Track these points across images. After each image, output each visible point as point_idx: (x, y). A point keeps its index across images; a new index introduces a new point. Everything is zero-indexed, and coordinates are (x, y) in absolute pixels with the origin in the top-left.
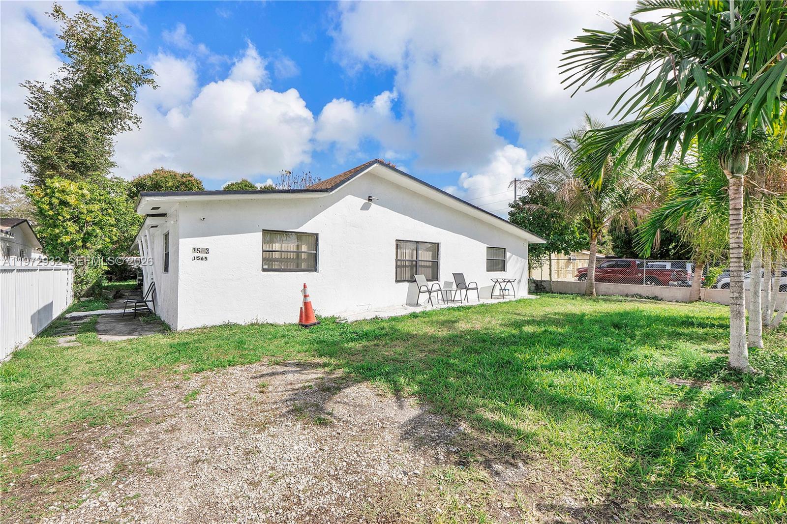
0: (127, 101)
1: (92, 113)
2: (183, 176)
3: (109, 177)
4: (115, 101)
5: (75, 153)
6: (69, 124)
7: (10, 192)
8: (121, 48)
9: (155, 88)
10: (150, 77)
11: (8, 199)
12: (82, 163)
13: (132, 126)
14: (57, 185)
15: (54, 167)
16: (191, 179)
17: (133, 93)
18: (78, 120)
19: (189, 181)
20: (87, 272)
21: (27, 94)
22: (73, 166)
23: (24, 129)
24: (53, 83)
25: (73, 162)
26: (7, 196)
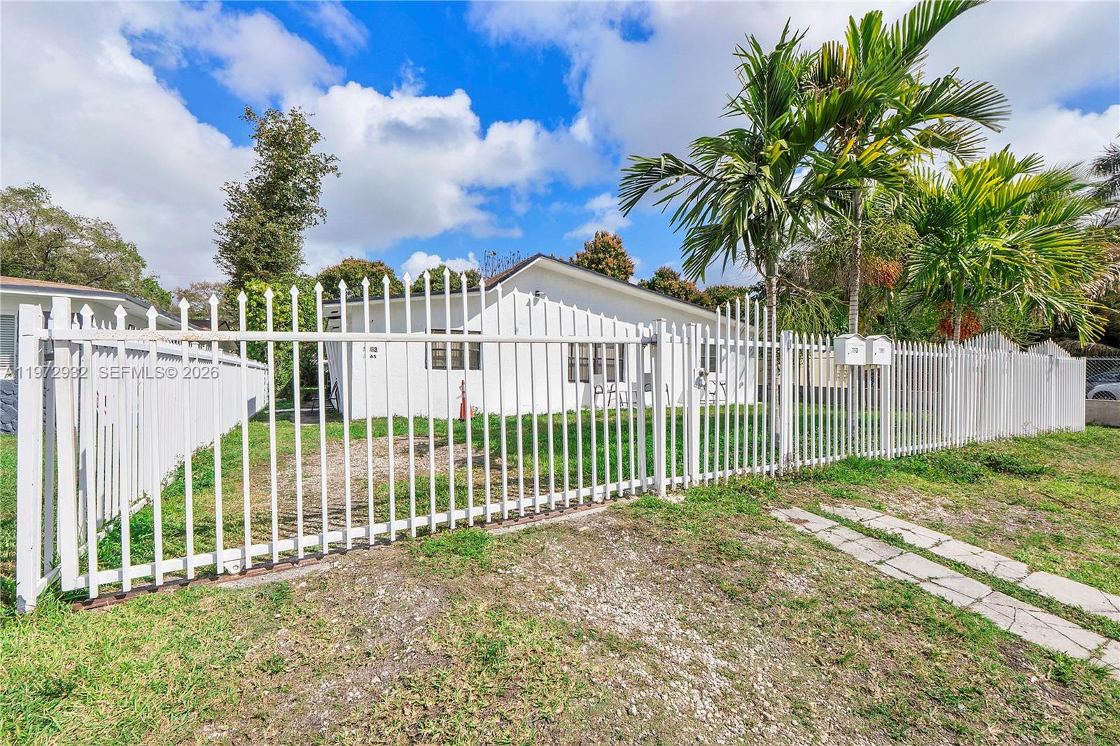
0: (313, 194)
1: (284, 209)
2: (373, 265)
3: (299, 273)
4: (302, 194)
5: (268, 253)
6: (262, 225)
7: (203, 288)
8: (306, 138)
9: (338, 175)
10: (333, 164)
11: (201, 296)
12: (274, 263)
13: (320, 220)
14: (254, 287)
15: (251, 269)
16: (380, 268)
17: (318, 184)
18: (270, 219)
19: (379, 270)
20: (280, 372)
21: (226, 197)
22: (267, 266)
23: (225, 232)
24: (247, 181)
25: (267, 262)
26: (200, 293)
